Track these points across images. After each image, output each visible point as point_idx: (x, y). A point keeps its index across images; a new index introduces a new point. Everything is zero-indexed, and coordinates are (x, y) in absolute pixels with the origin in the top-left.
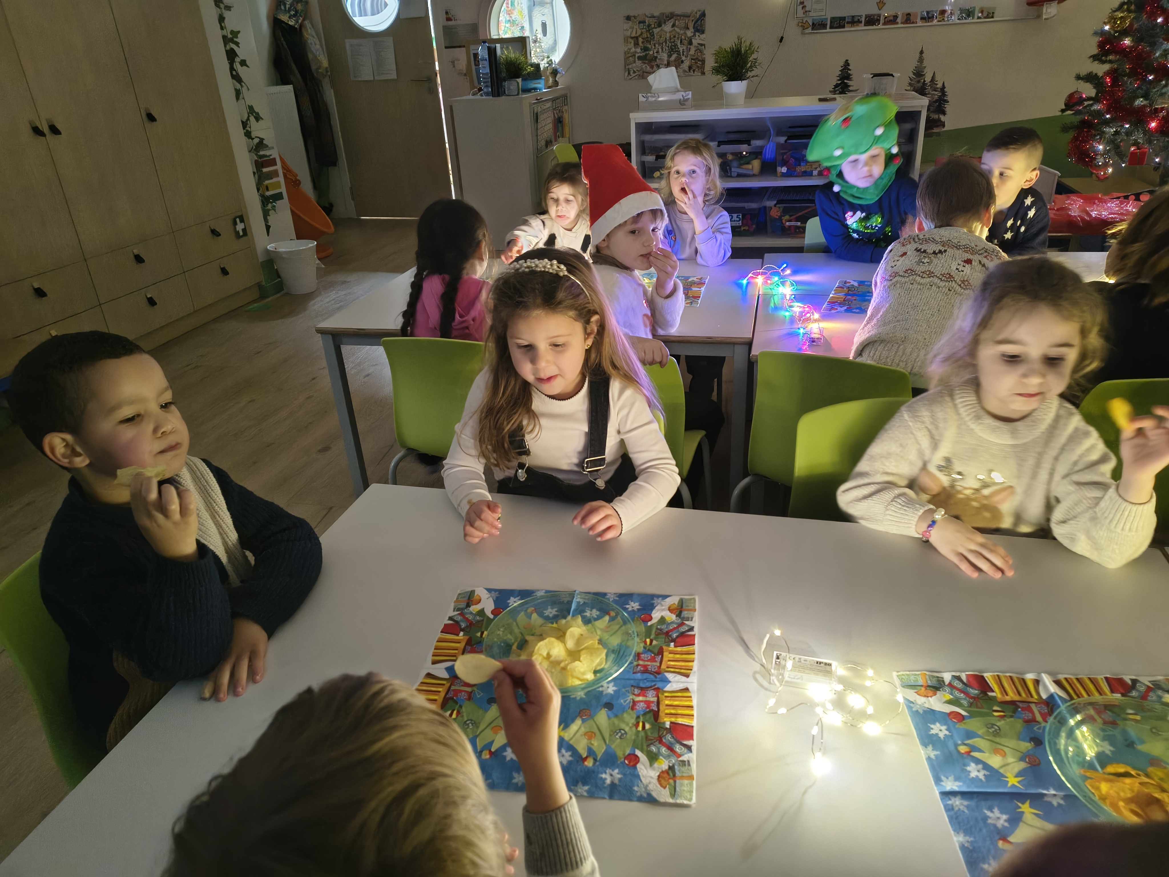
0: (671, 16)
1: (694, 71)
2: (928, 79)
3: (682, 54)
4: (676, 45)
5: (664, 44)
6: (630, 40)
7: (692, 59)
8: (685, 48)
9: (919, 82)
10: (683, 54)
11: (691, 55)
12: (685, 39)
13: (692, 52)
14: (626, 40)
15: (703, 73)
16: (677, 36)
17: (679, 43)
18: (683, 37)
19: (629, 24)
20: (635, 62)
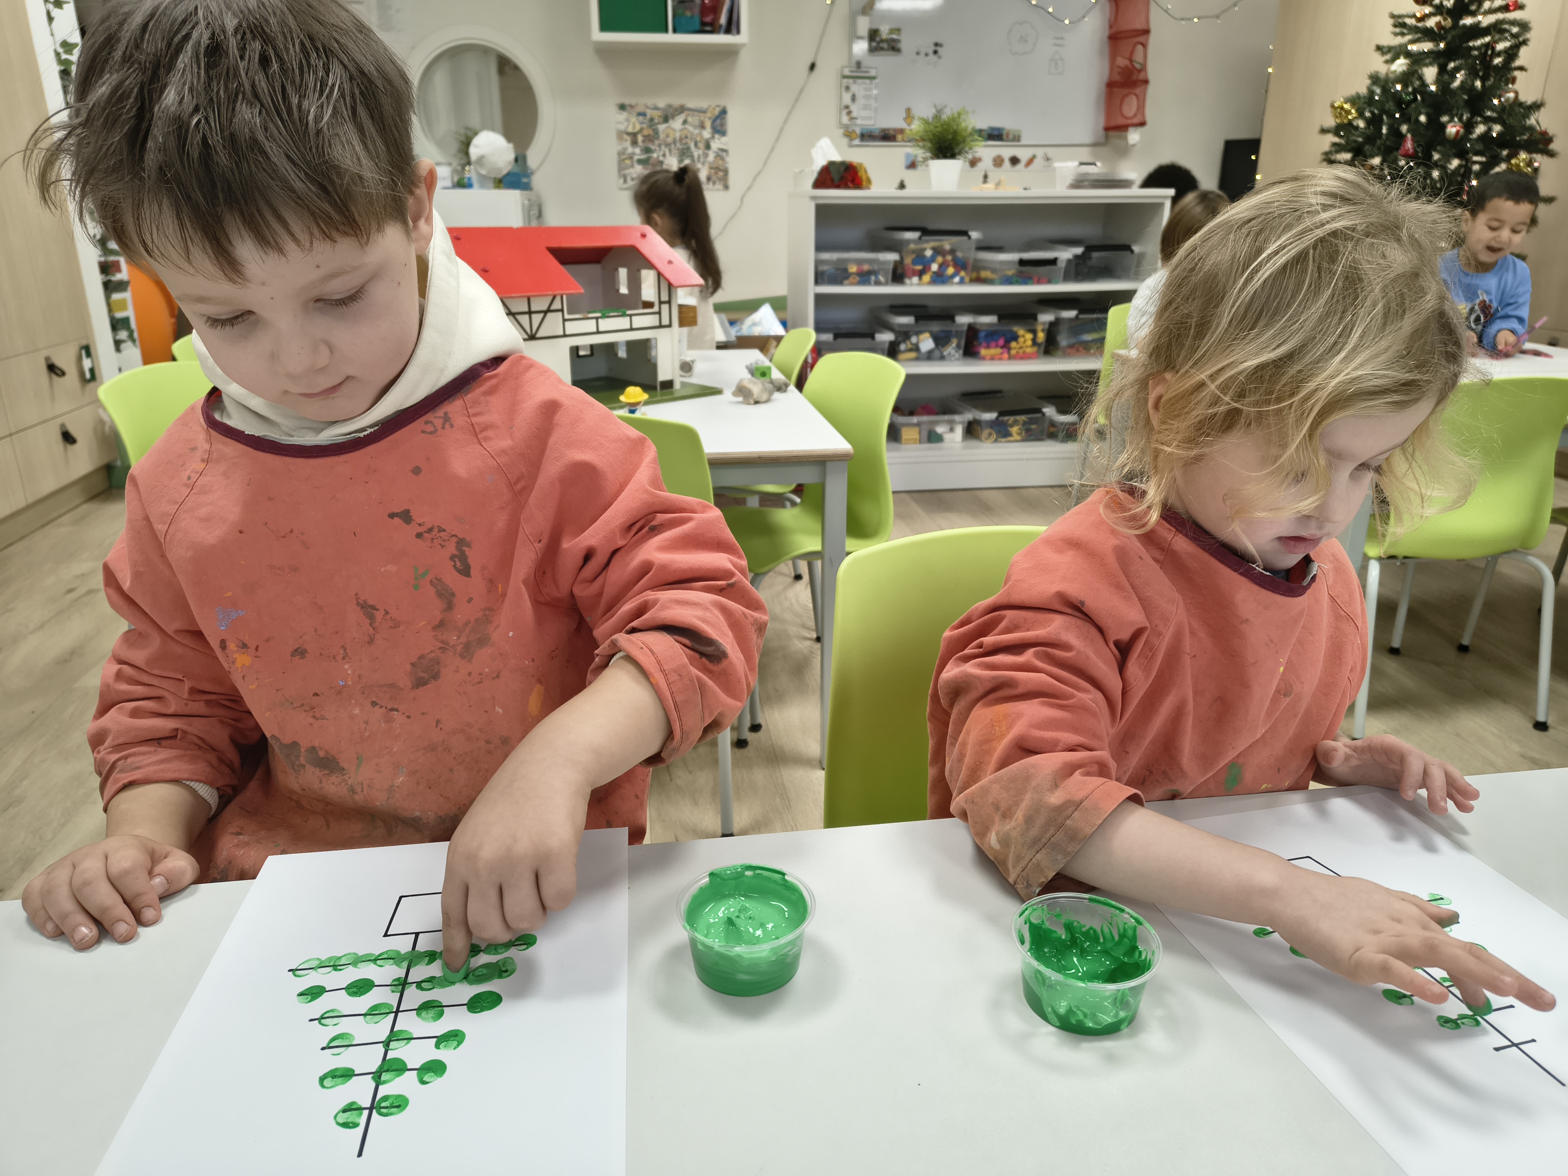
0: (682, 109)
4: (688, 148)
5: (673, 146)
6: (626, 137)
7: (711, 168)
8: (701, 152)
11: (710, 163)
12: (700, 142)
13: (711, 157)
14: (620, 135)
15: (726, 187)
16: (690, 137)
17: (692, 145)
18: (698, 139)
19: (624, 115)
20: (632, 166)
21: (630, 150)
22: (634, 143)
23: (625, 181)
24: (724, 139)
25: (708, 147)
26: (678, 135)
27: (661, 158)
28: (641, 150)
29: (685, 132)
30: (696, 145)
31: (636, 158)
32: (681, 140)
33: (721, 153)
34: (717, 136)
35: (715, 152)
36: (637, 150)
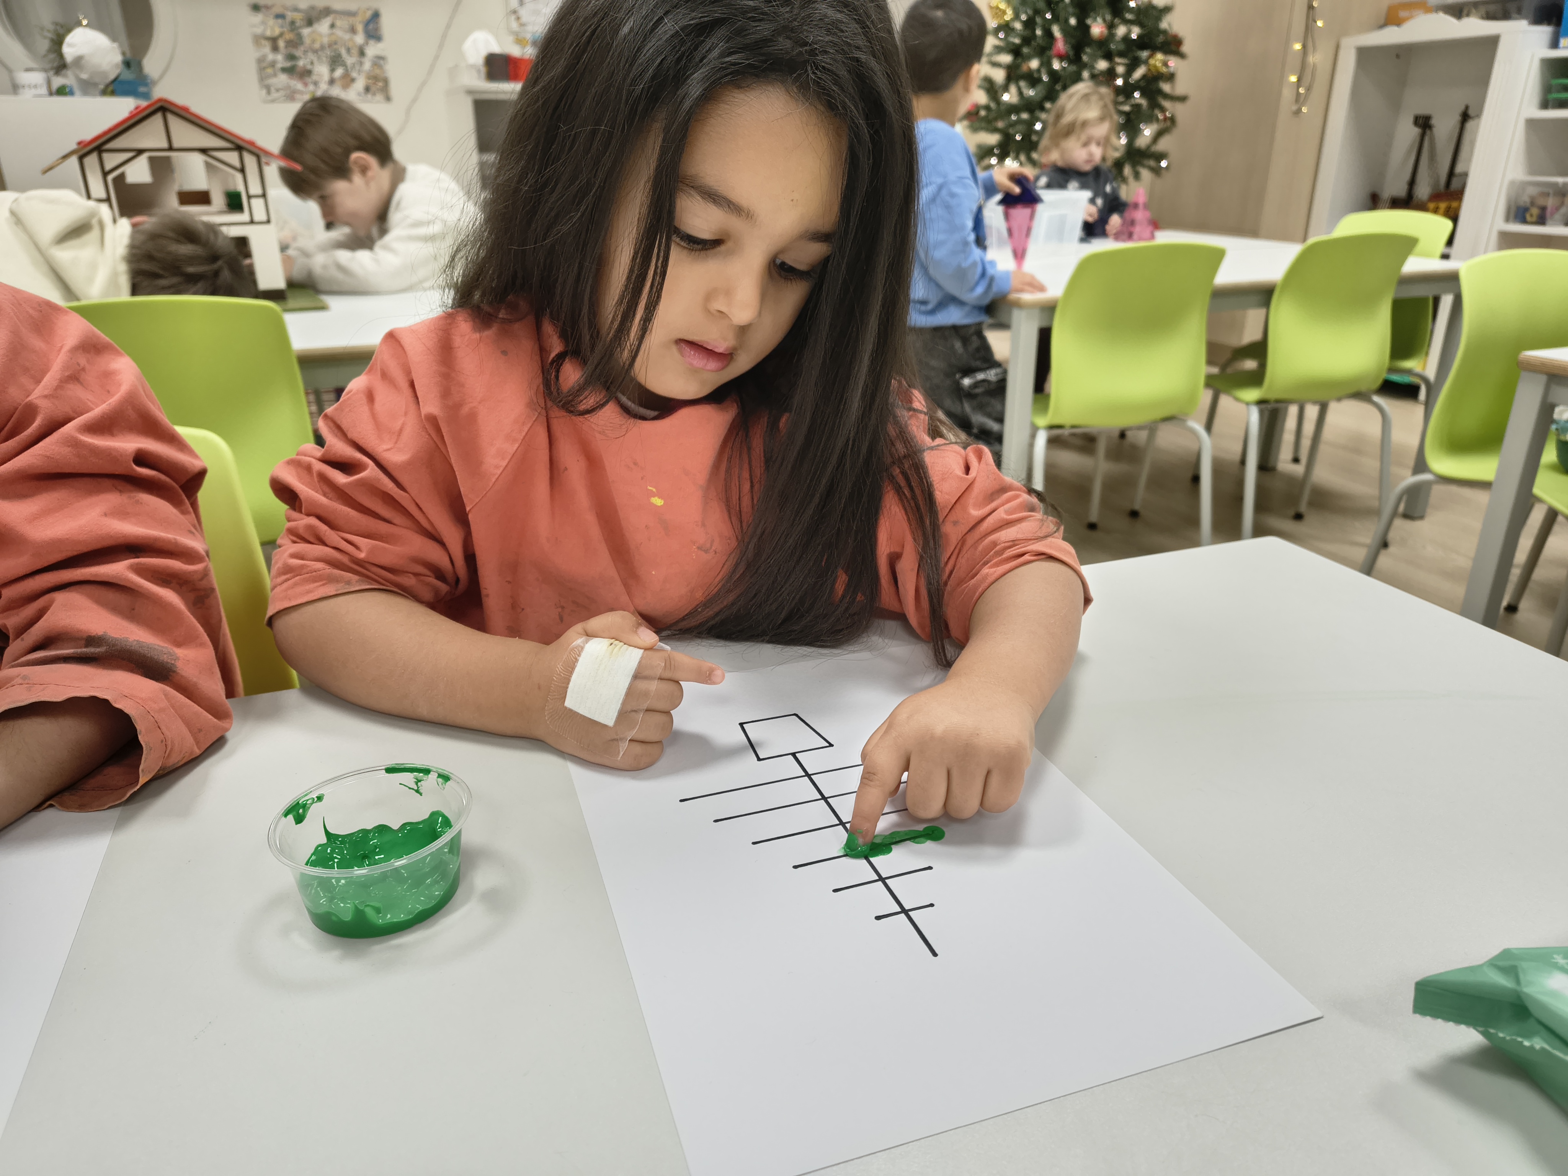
0: (327, 12)
3: (350, 69)
5: (320, 52)
6: (264, 42)
7: (368, 77)
10: (353, 70)
11: (366, 71)
12: (353, 48)
13: (367, 65)
14: (258, 39)
15: (388, 99)
16: (339, 43)
17: (343, 52)
18: (350, 45)
19: (258, 18)
20: (275, 75)
21: (271, 57)
22: (275, 49)
23: (269, 92)
24: (380, 45)
25: (362, 53)
27: (309, 67)
28: (285, 57)
29: (333, 37)
30: (348, 50)
31: (279, 65)
32: (330, 45)
33: (377, 61)
34: (371, 42)
35: (370, 60)
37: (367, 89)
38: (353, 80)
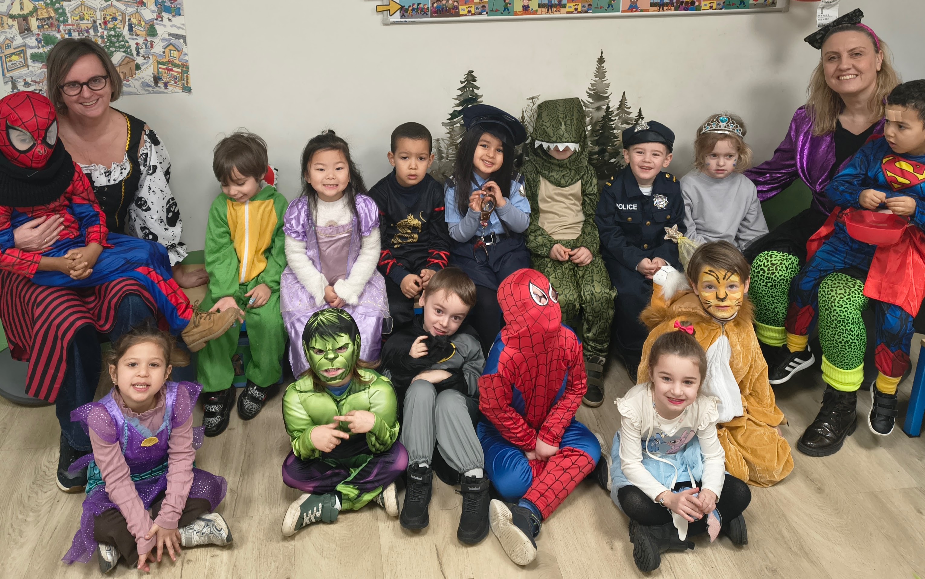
1: (166, 85)
2: (614, 104)
3: (135, 53)
4: (119, 36)
6: (10, 22)
7: (159, 63)
8: (141, 40)
9: (599, 109)
10: (138, 54)
11: (157, 55)
13: (158, 48)
15: (187, 89)
16: (120, 18)
18: (134, 21)
20: (26, 65)
21: (19, 41)
22: (25, 30)
24: (177, 20)
25: (152, 31)
26: (99, 16)
28: (39, 41)
29: (112, 11)
30: (131, 29)
31: (29, 52)
32: (105, 23)
33: (173, 40)
34: (165, 15)
35: (163, 40)
36: (32, 41)
37: (157, 79)
38: (138, 67)
